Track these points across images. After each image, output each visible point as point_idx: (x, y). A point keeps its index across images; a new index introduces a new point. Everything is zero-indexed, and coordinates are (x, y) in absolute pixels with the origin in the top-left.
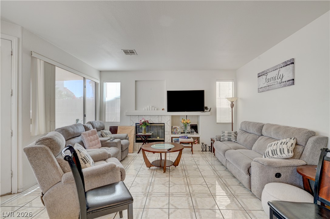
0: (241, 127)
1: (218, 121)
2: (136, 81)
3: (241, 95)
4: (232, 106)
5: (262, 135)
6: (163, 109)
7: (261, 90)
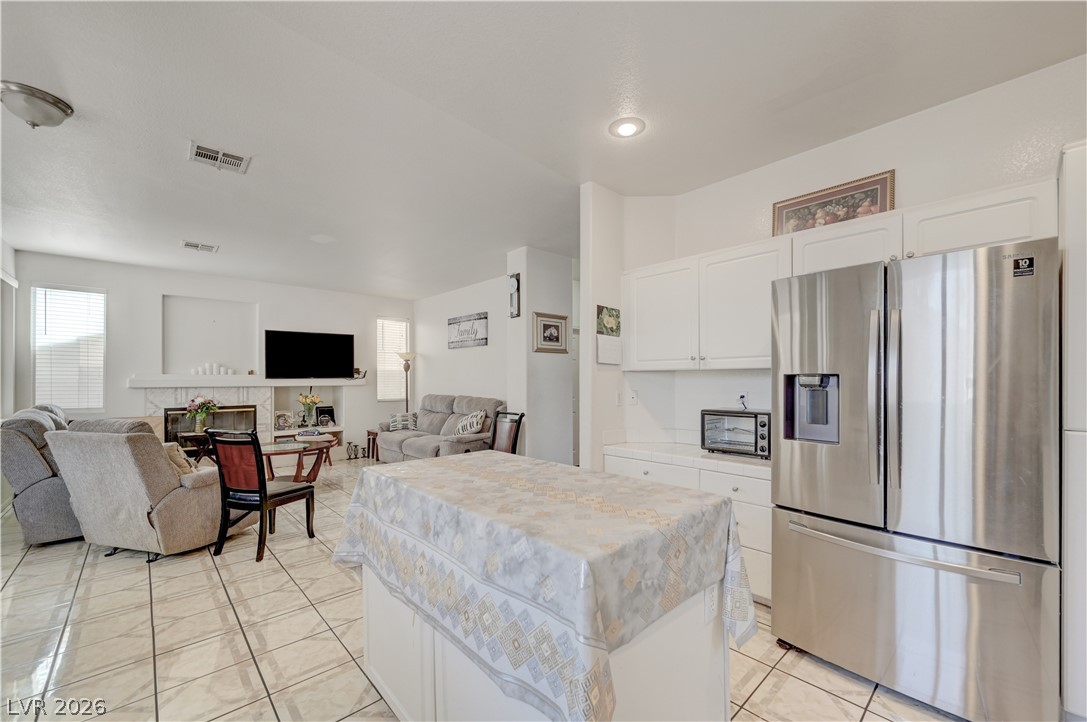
0: (424, 405)
1: (379, 397)
2: (164, 296)
3: (420, 349)
4: (407, 368)
5: (453, 413)
6: (251, 373)
7: (452, 345)
